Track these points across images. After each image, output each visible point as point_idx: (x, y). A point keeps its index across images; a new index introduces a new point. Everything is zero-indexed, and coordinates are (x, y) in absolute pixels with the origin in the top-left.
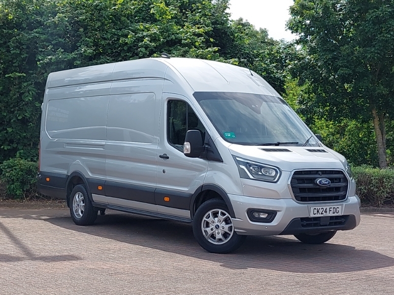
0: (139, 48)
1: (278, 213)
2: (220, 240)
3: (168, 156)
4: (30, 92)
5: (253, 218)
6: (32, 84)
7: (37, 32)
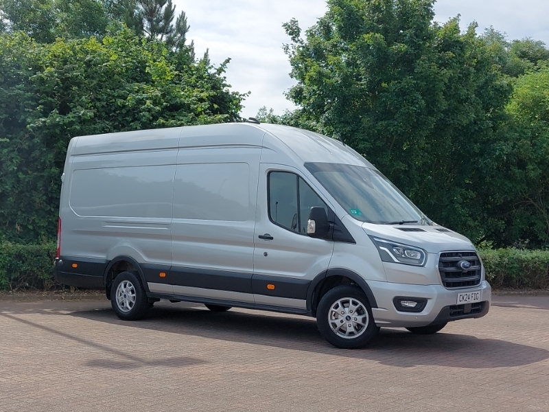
0: (141, 112)
1: (429, 301)
2: (351, 334)
3: (271, 236)
4: (14, 161)
5: (400, 308)
6: (14, 151)
7: (19, 89)
